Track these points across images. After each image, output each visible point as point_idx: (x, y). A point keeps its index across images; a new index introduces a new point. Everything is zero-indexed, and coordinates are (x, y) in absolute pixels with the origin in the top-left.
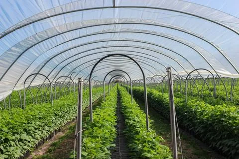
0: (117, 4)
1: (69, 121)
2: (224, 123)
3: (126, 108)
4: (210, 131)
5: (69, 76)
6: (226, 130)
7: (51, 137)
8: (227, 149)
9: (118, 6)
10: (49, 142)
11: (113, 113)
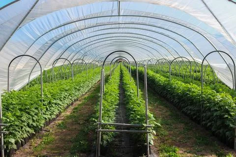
0: (121, 14)
1: (84, 93)
2: (188, 95)
3: (126, 84)
4: (182, 101)
5: (82, 59)
6: (189, 100)
7: (72, 104)
8: (189, 112)
9: (122, 14)
10: (72, 107)
11: (117, 88)
